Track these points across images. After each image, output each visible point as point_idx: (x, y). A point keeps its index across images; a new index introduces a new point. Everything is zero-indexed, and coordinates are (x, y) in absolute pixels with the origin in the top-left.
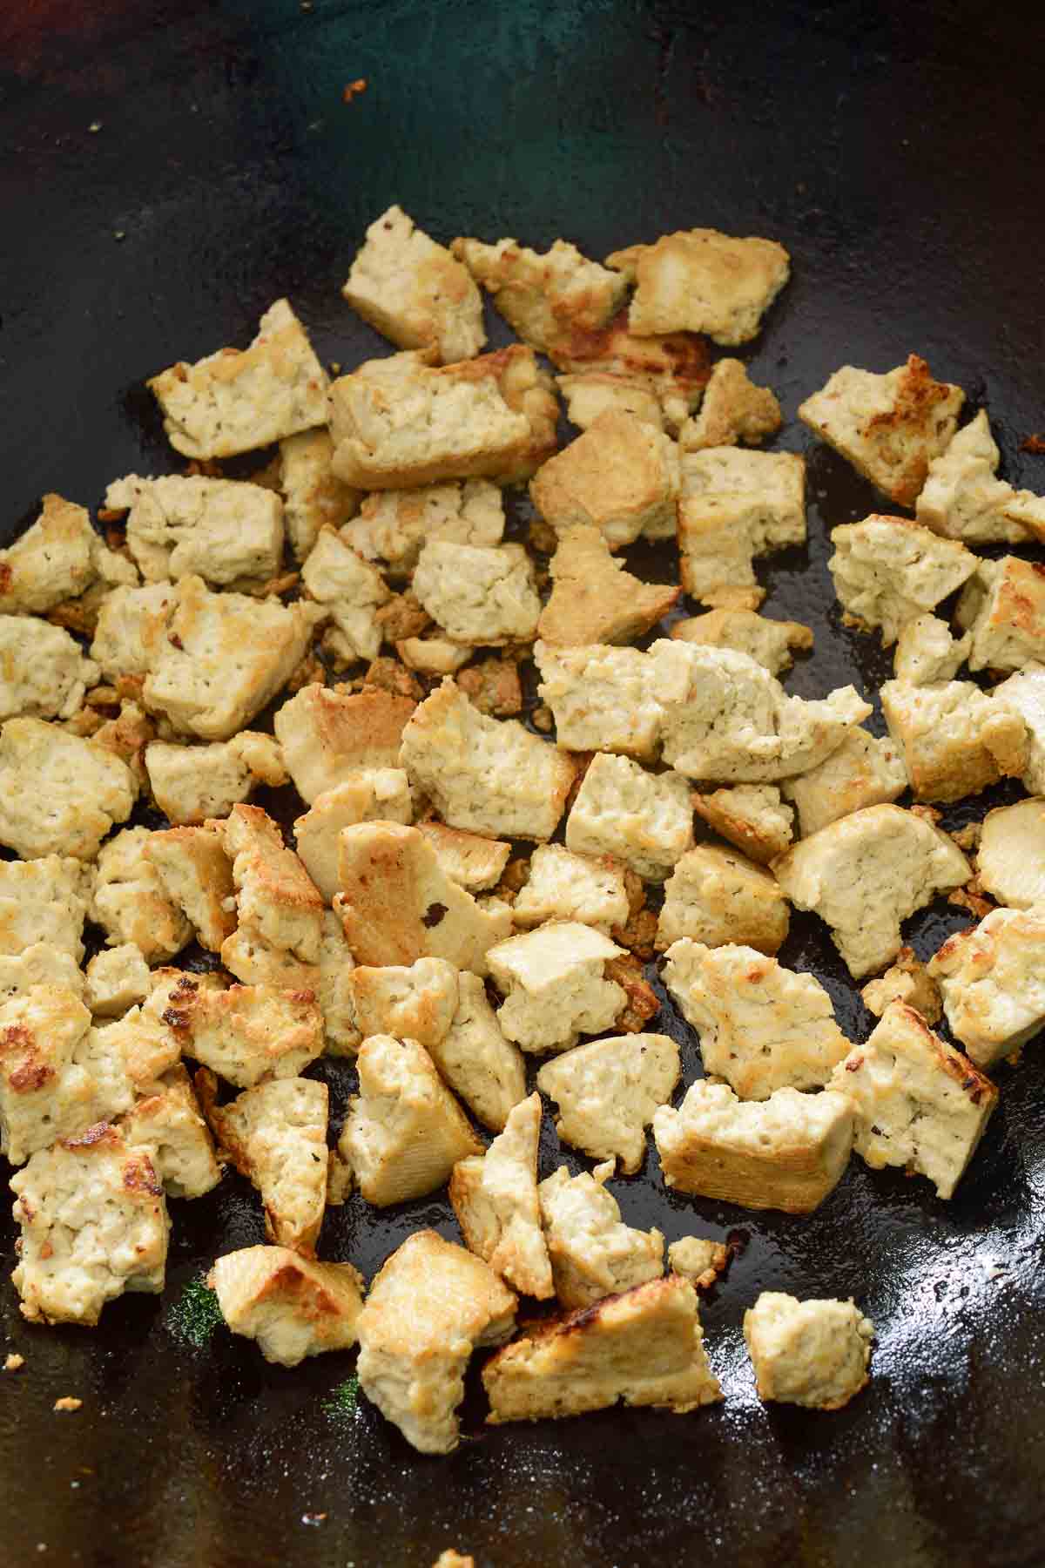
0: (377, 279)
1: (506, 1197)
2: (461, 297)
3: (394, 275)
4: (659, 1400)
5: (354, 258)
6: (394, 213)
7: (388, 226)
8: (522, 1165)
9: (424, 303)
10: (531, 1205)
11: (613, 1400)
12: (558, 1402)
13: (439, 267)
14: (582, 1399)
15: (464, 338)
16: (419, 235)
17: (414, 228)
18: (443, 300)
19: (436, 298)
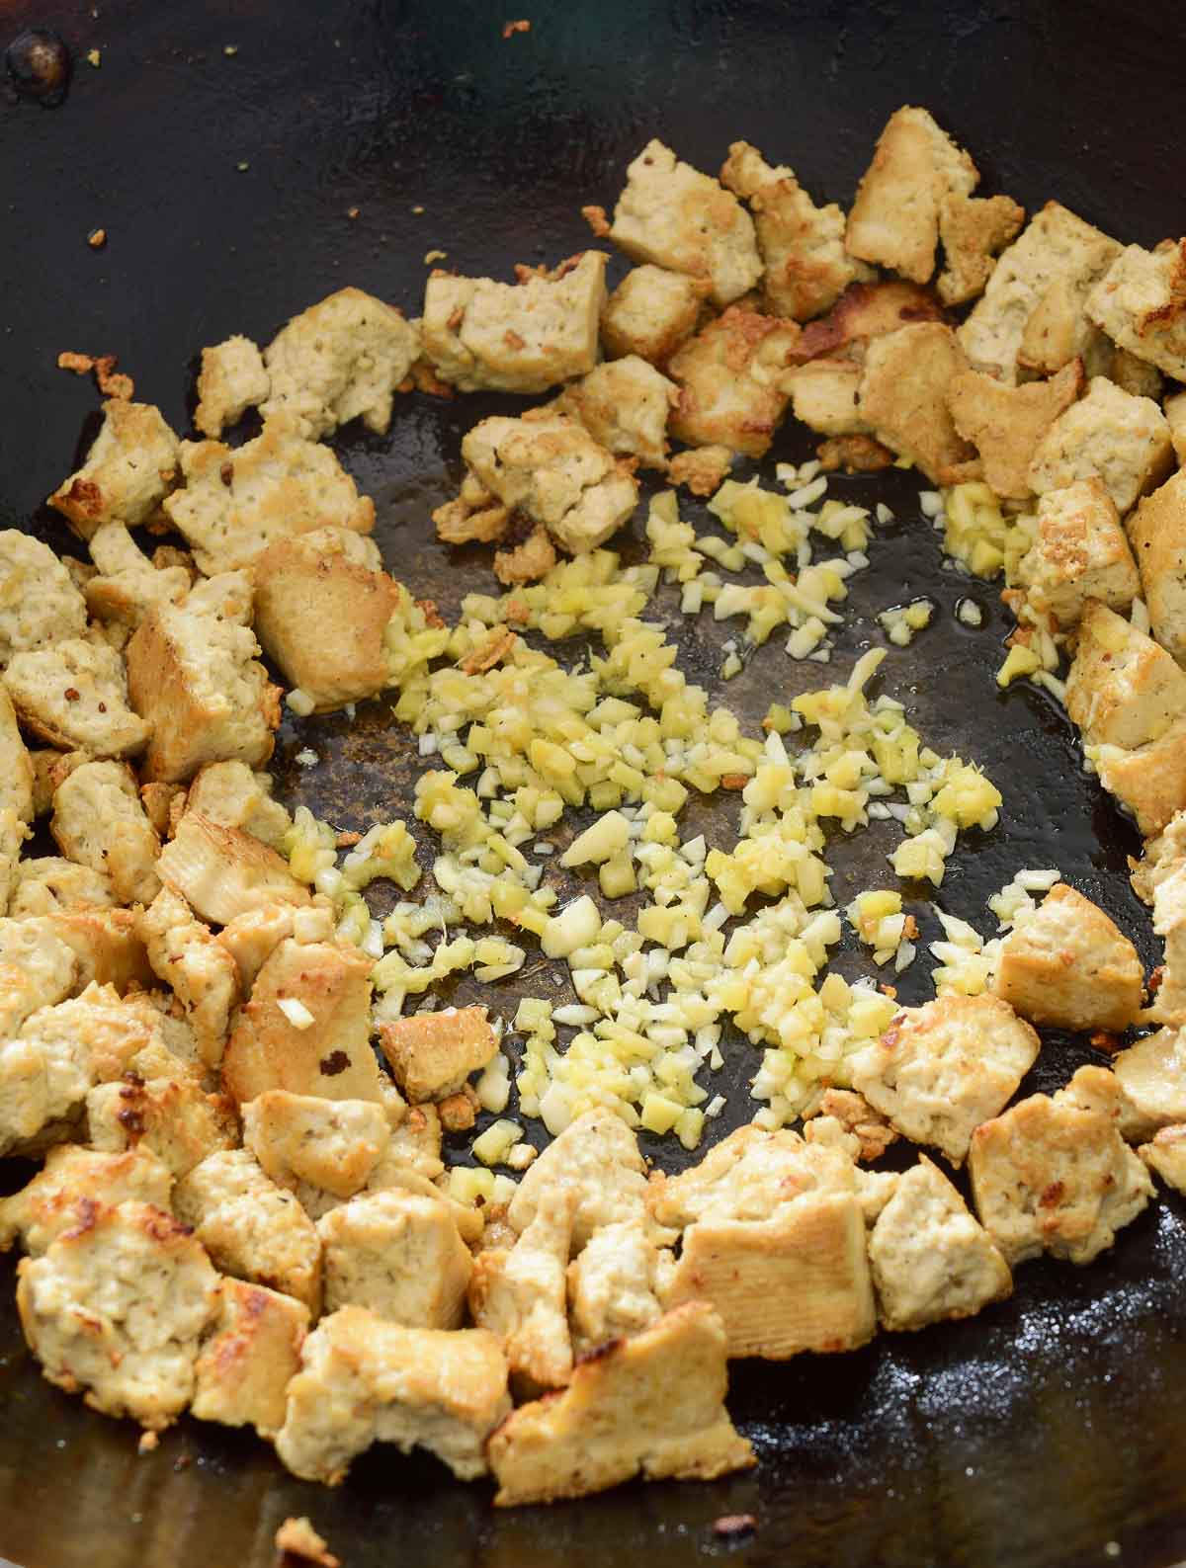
0: (641, 218)
1: (530, 1284)
2: (728, 227)
3: (657, 210)
4: (686, 1467)
5: (617, 200)
6: (655, 148)
7: (648, 162)
8: (553, 1257)
9: (689, 237)
10: (557, 1290)
11: (634, 1467)
12: (577, 1474)
13: (703, 198)
14: (602, 1469)
15: (739, 269)
16: (682, 166)
17: (678, 160)
18: (711, 230)
19: (704, 230)
